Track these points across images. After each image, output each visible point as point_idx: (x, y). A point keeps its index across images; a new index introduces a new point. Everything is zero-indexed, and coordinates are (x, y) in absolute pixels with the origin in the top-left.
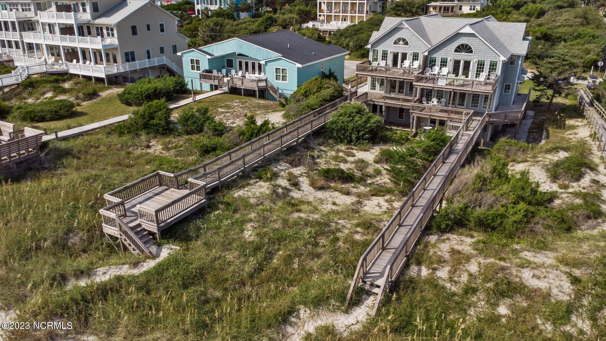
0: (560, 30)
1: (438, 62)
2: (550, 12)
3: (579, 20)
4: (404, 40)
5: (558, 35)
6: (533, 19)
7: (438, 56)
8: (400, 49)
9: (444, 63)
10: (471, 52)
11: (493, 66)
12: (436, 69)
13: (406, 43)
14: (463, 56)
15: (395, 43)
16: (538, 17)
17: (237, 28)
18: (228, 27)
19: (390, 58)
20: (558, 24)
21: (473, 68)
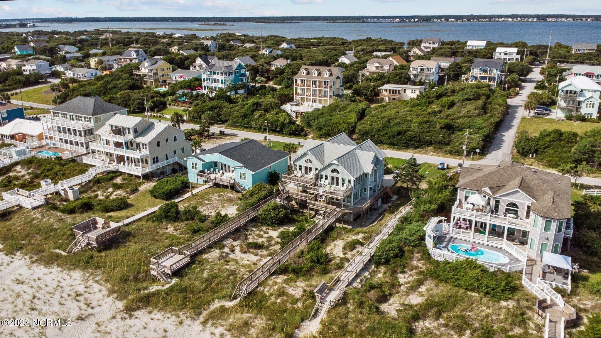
0: (460, 121)
1: (324, 177)
2: (458, 104)
3: (477, 111)
4: (310, 160)
5: (458, 125)
6: (445, 109)
7: (324, 173)
8: (309, 165)
9: (327, 178)
10: (338, 173)
11: (349, 181)
12: (323, 180)
13: (311, 162)
14: (335, 175)
15: (305, 161)
16: (449, 108)
17: (232, 110)
18: (225, 109)
19: (303, 169)
20: (461, 115)
21: (340, 181)
